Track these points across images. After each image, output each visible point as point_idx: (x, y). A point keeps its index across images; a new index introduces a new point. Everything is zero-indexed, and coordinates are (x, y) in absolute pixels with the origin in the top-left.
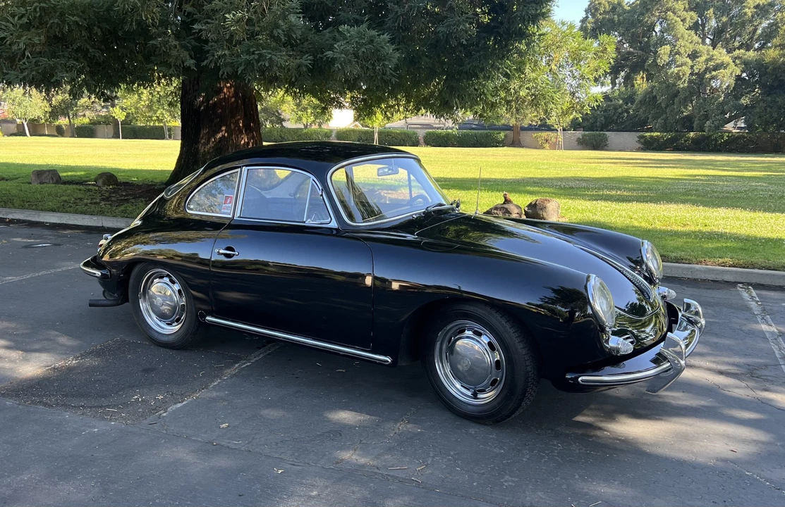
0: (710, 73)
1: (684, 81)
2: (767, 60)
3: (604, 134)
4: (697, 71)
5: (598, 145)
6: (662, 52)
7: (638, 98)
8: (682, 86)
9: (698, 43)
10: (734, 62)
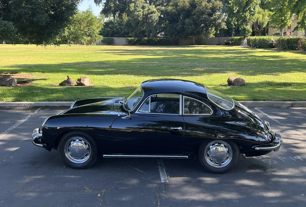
0: (150, 15)
1: (141, 17)
2: (169, 11)
3: (113, 38)
4: (145, 14)
5: (110, 43)
6: (131, 5)
7: (124, 23)
8: (140, 19)
9: (144, 3)
10: (157, 11)
